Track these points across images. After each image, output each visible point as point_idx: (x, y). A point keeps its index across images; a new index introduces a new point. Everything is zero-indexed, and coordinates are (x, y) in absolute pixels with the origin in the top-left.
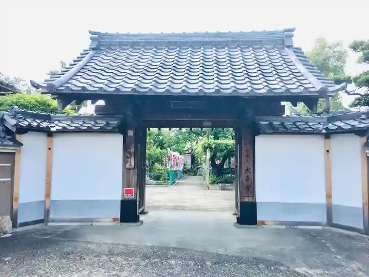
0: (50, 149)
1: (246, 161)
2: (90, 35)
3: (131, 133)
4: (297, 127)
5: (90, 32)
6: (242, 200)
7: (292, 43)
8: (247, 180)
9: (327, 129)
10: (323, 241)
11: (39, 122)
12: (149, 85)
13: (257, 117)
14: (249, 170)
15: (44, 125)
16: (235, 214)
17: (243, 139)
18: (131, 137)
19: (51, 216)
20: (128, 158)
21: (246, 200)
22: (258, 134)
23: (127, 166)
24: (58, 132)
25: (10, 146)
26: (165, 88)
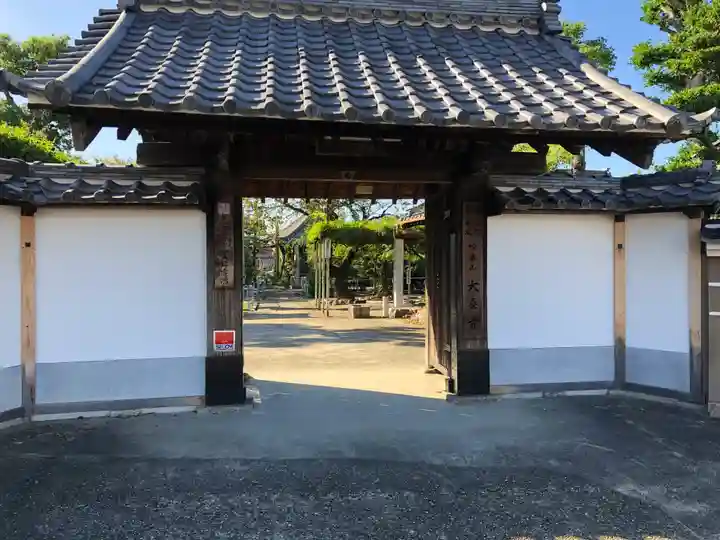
0: (28, 245)
1: (469, 266)
3: (224, 209)
6: (462, 348)
8: (473, 306)
13: (493, 178)
14: (477, 286)
17: (464, 223)
18: (224, 216)
19: (41, 399)
20: (218, 264)
21: (469, 346)
23: (218, 283)
24: (52, 205)
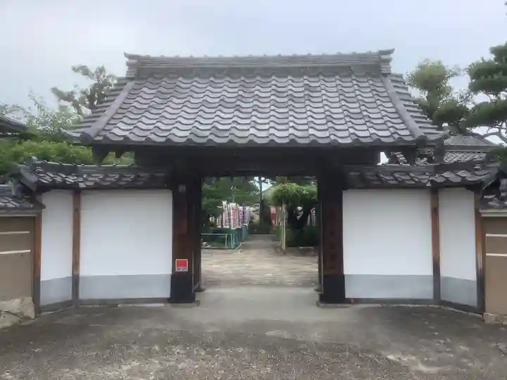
0: (77, 210)
2: (127, 60)
3: (182, 188)
4: (396, 179)
5: (126, 55)
6: (327, 273)
7: (390, 71)
9: (432, 181)
10: (426, 323)
11: (64, 176)
12: (207, 133)
13: (346, 167)
15: (71, 179)
16: (317, 290)
19: (81, 296)
22: (346, 188)
24: (88, 188)
25: (30, 209)
26: (227, 137)
